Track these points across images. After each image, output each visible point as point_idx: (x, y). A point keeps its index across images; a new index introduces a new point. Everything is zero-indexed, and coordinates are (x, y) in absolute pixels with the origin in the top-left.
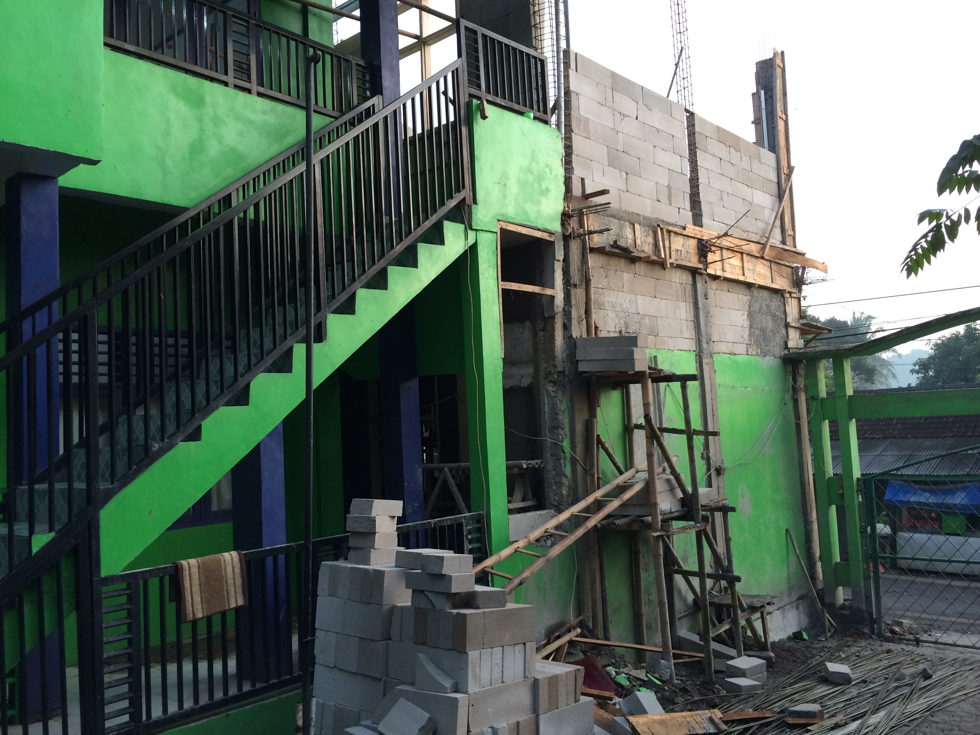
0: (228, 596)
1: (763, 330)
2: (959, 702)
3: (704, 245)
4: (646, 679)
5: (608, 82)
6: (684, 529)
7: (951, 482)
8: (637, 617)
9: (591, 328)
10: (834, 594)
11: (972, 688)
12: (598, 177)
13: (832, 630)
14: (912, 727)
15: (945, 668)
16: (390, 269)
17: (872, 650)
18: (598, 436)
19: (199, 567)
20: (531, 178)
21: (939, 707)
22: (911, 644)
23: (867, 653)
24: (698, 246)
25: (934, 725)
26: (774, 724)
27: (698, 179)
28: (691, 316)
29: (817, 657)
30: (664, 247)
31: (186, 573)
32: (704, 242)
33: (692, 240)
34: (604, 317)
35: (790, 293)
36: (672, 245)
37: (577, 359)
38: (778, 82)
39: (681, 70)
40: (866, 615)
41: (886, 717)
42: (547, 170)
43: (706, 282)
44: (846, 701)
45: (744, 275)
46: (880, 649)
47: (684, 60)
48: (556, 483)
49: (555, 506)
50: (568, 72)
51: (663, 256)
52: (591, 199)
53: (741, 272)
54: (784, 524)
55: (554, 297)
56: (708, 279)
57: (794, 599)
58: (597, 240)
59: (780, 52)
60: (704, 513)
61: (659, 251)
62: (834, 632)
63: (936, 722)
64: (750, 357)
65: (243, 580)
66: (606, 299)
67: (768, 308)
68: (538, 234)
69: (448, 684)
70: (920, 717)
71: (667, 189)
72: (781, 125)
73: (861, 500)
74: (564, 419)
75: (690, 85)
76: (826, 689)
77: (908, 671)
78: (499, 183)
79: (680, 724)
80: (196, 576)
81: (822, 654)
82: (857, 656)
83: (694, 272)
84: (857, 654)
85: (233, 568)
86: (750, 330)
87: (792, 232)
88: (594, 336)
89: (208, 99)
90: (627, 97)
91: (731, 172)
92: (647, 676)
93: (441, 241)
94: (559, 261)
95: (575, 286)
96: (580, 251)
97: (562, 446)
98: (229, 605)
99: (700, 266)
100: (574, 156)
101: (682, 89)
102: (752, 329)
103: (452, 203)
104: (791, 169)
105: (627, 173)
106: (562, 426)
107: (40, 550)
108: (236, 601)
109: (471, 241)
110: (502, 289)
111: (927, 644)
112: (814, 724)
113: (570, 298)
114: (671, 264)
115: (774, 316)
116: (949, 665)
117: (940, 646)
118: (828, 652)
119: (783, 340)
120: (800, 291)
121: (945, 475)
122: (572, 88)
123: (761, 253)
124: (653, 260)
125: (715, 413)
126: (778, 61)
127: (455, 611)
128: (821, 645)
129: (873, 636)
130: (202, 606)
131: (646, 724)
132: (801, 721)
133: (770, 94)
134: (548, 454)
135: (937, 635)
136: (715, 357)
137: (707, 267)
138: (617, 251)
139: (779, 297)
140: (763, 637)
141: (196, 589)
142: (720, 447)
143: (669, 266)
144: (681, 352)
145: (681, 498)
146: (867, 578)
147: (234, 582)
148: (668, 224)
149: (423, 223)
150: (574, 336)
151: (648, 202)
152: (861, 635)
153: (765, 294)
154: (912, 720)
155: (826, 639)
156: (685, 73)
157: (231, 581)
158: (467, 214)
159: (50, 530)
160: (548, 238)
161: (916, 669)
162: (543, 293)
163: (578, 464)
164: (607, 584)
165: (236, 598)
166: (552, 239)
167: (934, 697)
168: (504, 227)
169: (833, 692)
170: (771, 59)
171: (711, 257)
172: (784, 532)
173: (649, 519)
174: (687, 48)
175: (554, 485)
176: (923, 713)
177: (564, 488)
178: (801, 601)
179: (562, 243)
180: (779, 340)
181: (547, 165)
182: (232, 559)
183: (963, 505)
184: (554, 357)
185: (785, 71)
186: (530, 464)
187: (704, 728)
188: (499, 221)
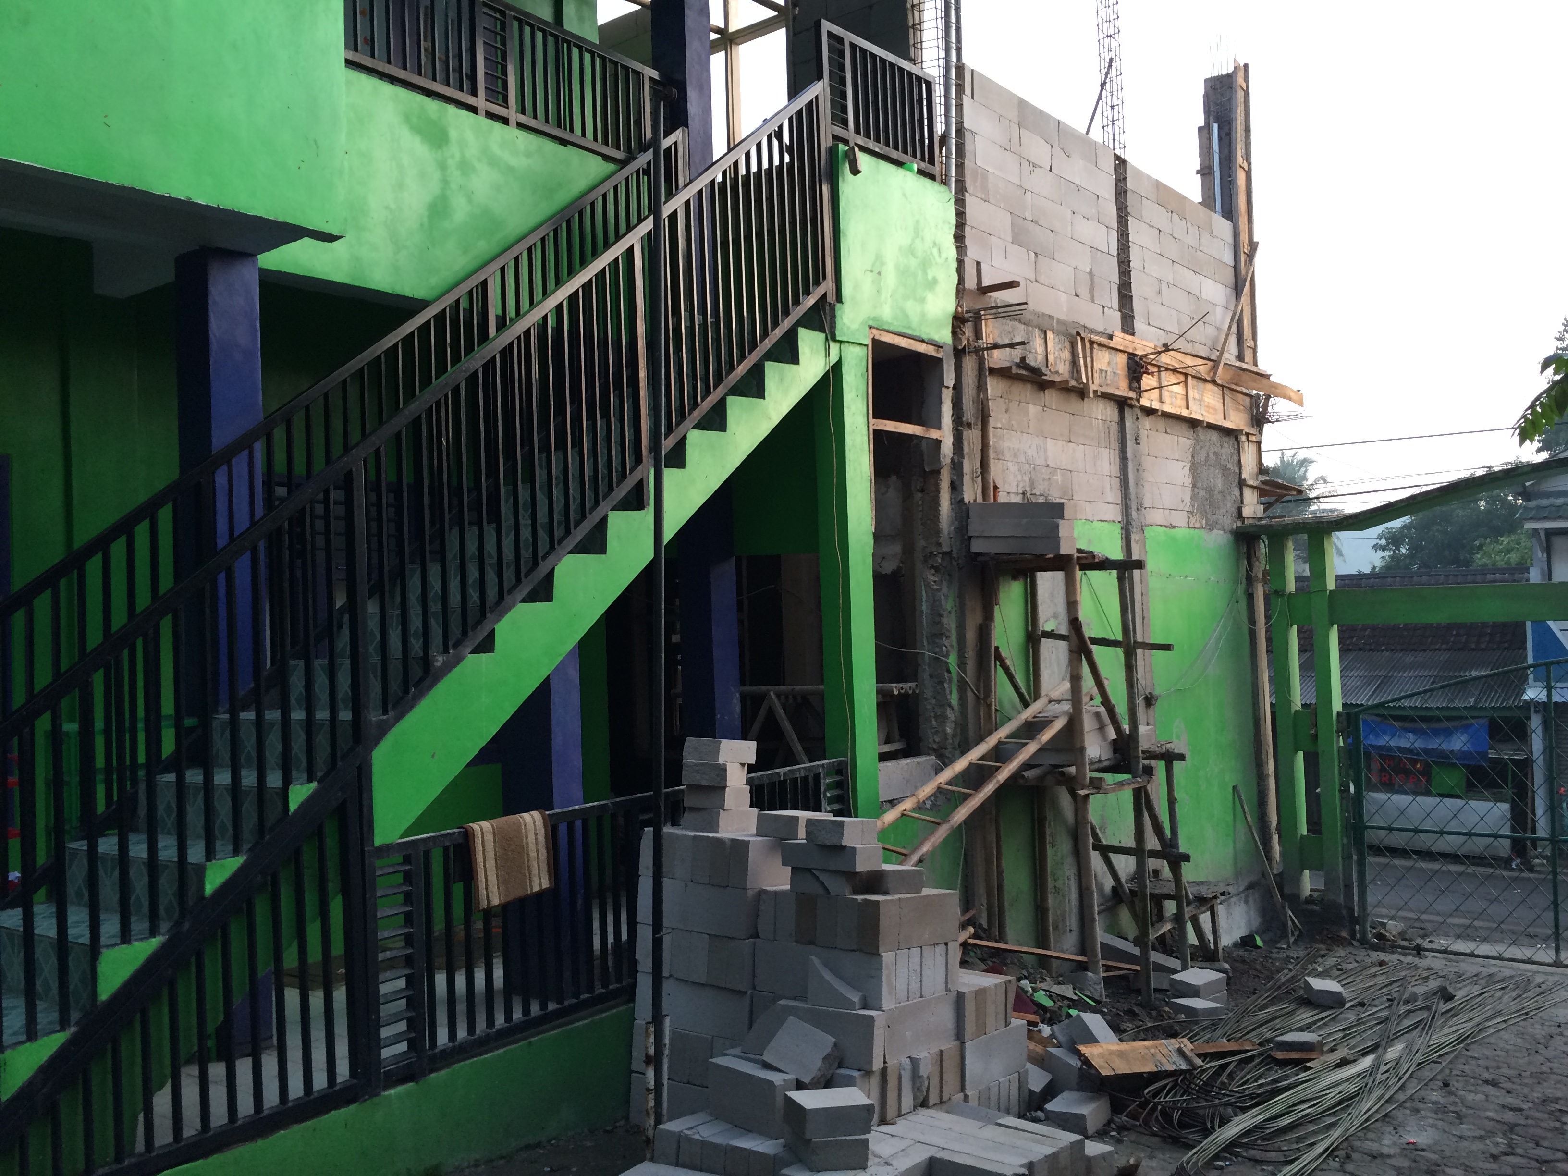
0: (530, 874)
1: (1210, 491)
2: (1498, 1031)
3: (1137, 364)
4: (1075, 998)
5: (1013, 115)
6: (1121, 784)
7: (1448, 719)
8: (1040, 911)
9: (989, 488)
10: (1298, 881)
11: (1511, 1014)
12: (998, 260)
13: (1296, 933)
14: (1444, 1064)
15: (1465, 986)
16: (730, 400)
17: (1357, 962)
18: (997, 648)
19: (494, 833)
20: (913, 262)
21: (1473, 1038)
22: (1409, 954)
23: (1351, 966)
24: (1128, 363)
25: (1473, 1062)
26: (1257, 1061)
27: (1129, 262)
28: (1116, 470)
29: (1286, 971)
30: (1086, 366)
31: (478, 842)
32: (1137, 359)
33: (1120, 355)
34: (1003, 471)
35: (1248, 435)
36: (1095, 364)
37: (970, 534)
38: (1239, 111)
39: (1109, 94)
40: (1344, 912)
41: (1407, 1051)
42: (935, 251)
43: (1137, 418)
44: (1344, 1030)
45: (1188, 408)
46: (1368, 960)
47: (1114, 79)
48: (936, 717)
49: (934, 750)
50: (961, 100)
51: (1085, 381)
52: (989, 294)
53: (1184, 403)
54: (1231, 778)
55: (941, 441)
56: (1139, 412)
57: (1241, 889)
58: (998, 358)
59: (1242, 65)
60: (1146, 762)
61: (1079, 372)
62: (1298, 936)
63: (1475, 1058)
64: (1192, 531)
65: (548, 852)
66: (1007, 444)
67: (1217, 458)
68: (921, 348)
69: (855, 997)
70: (1451, 1051)
71: (1088, 277)
72: (1241, 177)
73: (1342, 744)
74: (950, 623)
75: (1121, 117)
76: (1311, 1014)
77: (1420, 990)
78: (872, 271)
79: (1143, 1057)
80: (490, 846)
81: (1291, 967)
82: (1339, 970)
83: (1122, 403)
84: (1339, 967)
85: (536, 834)
86: (1193, 491)
87: (1252, 343)
88: (992, 501)
89: (453, 134)
90: (1038, 138)
91: (1173, 251)
92: (1076, 994)
93: (794, 359)
94: (948, 388)
95: (969, 425)
96: (976, 373)
97: (947, 663)
98: (531, 887)
99: (1132, 395)
100: (967, 229)
101: (1110, 123)
102: (1196, 490)
103: (810, 301)
104: (1253, 246)
105: (1036, 254)
106: (948, 634)
107: (299, 807)
108: (540, 882)
109: (834, 359)
110: (874, 430)
111: (1432, 954)
112: (1314, 1059)
113: (962, 443)
114: (1095, 392)
115: (1225, 469)
116: (1471, 983)
117: (1450, 956)
118: (1296, 965)
119: (1236, 506)
120: (1261, 432)
121: (1438, 708)
122: (966, 125)
123: (1212, 374)
124: (1073, 387)
125: (1146, 615)
126: (1240, 80)
127: (860, 898)
128: (1283, 955)
129: (1354, 943)
130: (498, 888)
131: (1102, 1055)
132: (1294, 1055)
133: (1226, 129)
134: (925, 674)
135: (1442, 942)
136: (1147, 530)
137: (1140, 397)
138: (1024, 372)
139: (1232, 440)
140: (1212, 941)
141: (491, 864)
142: (1151, 664)
143: (1092, 395)
144: (1103, 524)
145: (1114, 740)
146: (1347, 857)
147: (538, 855)
148: (1092, 331)
149: (772, 331)
150: (966, 501)
151: (1063, 297)
152: (1338, 941)
153: (1214, 436)
154: (1442, 1055)
155: (1289, 946)
156: (1115, 98)
157: (533, 854)
158: (828, 318)
159: (310, 780)
160: (934, 354)
161: (1427, 988)
162: (927, 436)
163: (969, 689)
164: (1004, 863)
165: (540, 878)
166: (939, 356)
167: (1463, 1024)
168: (877, 337)
169: (1322, 1019)
170: (1229, 76)
171: (1147, 381)
172: (1231, 790)
173: (1073, 770)
174: (1118, 59)
175: (933, 720)
176: (1454, 1046)
177: (948, 725)
178: (1251, 891)
179: (953, 361)
180: (1230, 506)
181: (935, 244)
182: (534, 823)
183: (1464, 752)
184: (938, 532)
185: (1248, 94)
186: (902, 688)
187: (1174, 1063)
188: (870, 328)
